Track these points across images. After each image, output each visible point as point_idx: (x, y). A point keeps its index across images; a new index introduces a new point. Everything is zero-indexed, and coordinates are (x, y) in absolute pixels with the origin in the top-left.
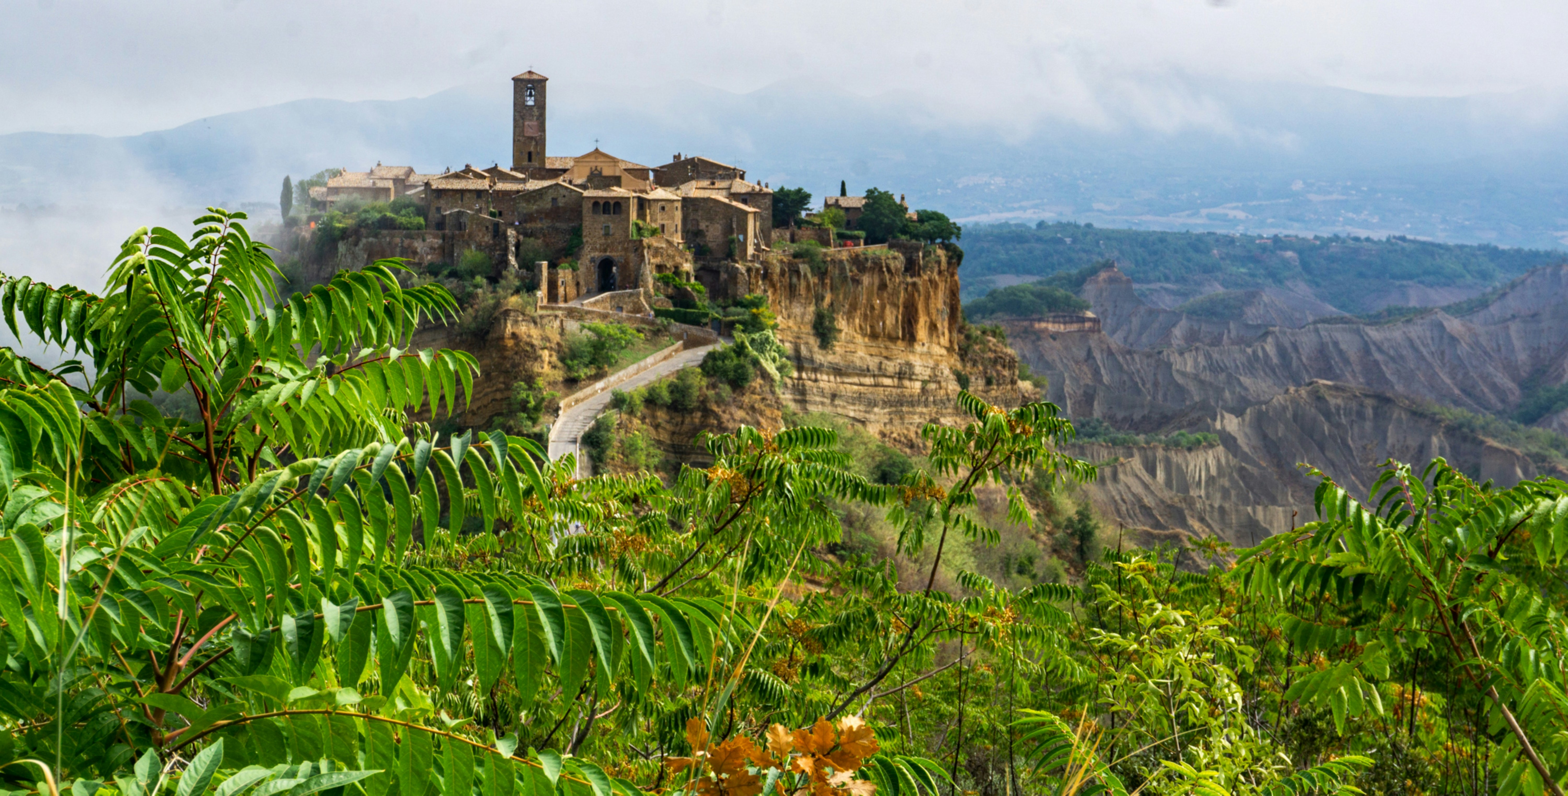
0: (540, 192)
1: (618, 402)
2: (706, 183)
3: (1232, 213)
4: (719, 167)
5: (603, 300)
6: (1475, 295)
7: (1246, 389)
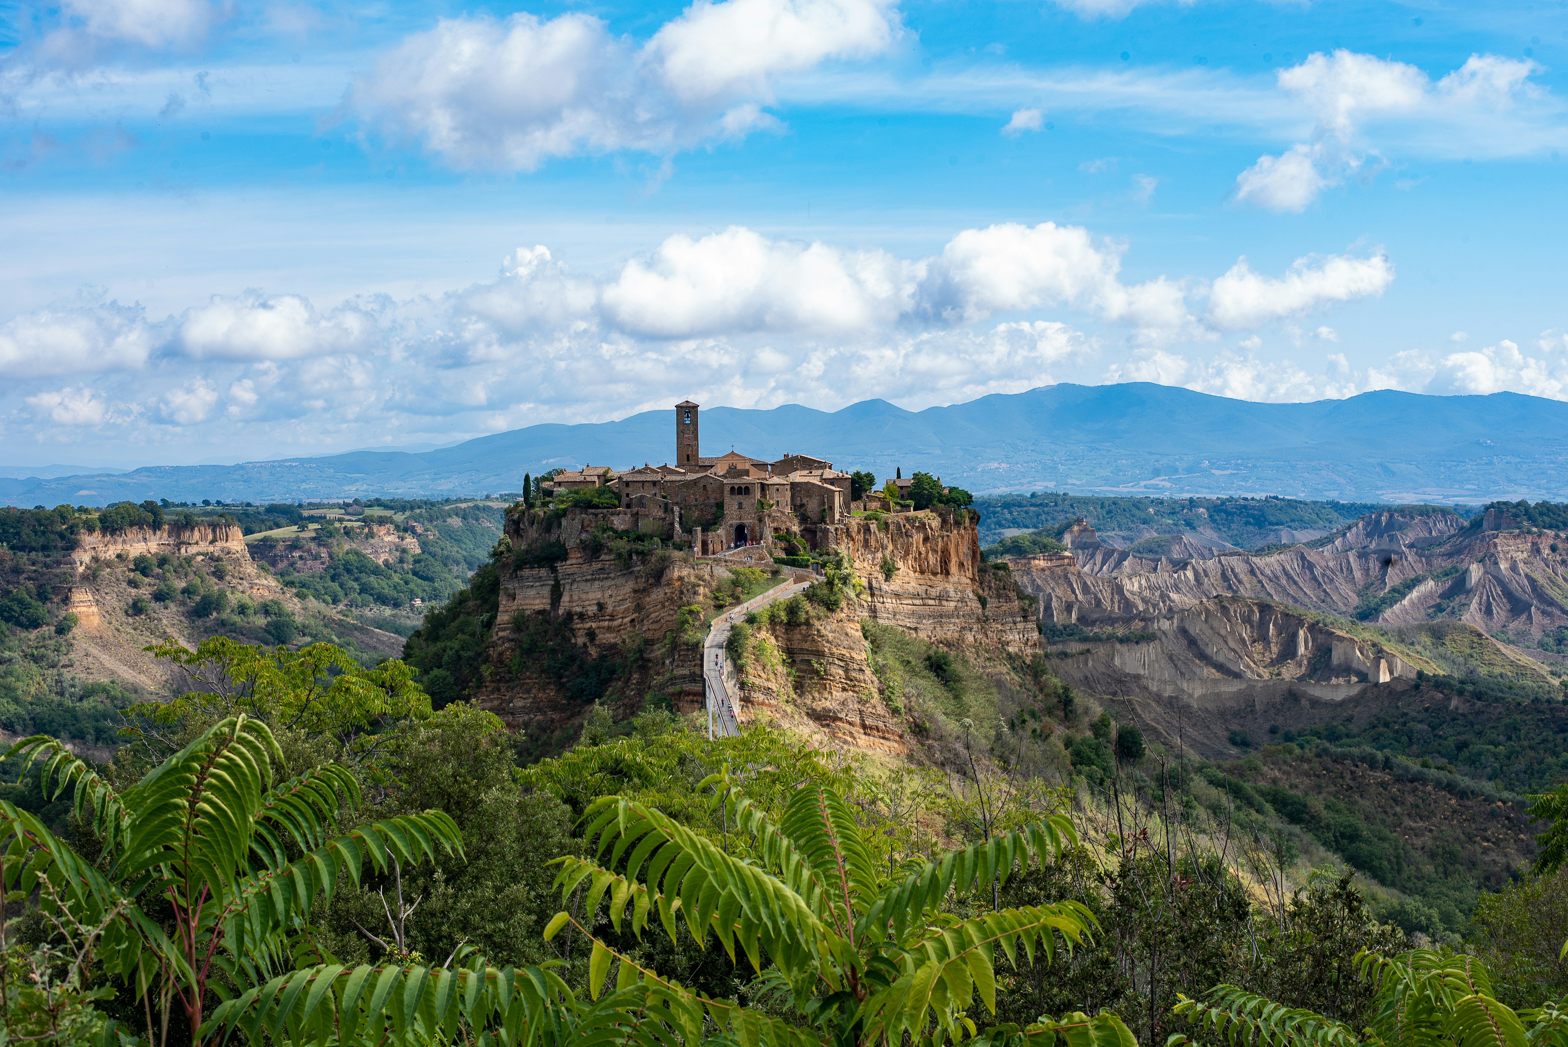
0: (695, 482)
1: (751, 620)
2: (805, 472)
3: (1161, 484)
4: (815, 461)
5: (739, 553)
6: (1325, 534)
7: (1173, 601)
